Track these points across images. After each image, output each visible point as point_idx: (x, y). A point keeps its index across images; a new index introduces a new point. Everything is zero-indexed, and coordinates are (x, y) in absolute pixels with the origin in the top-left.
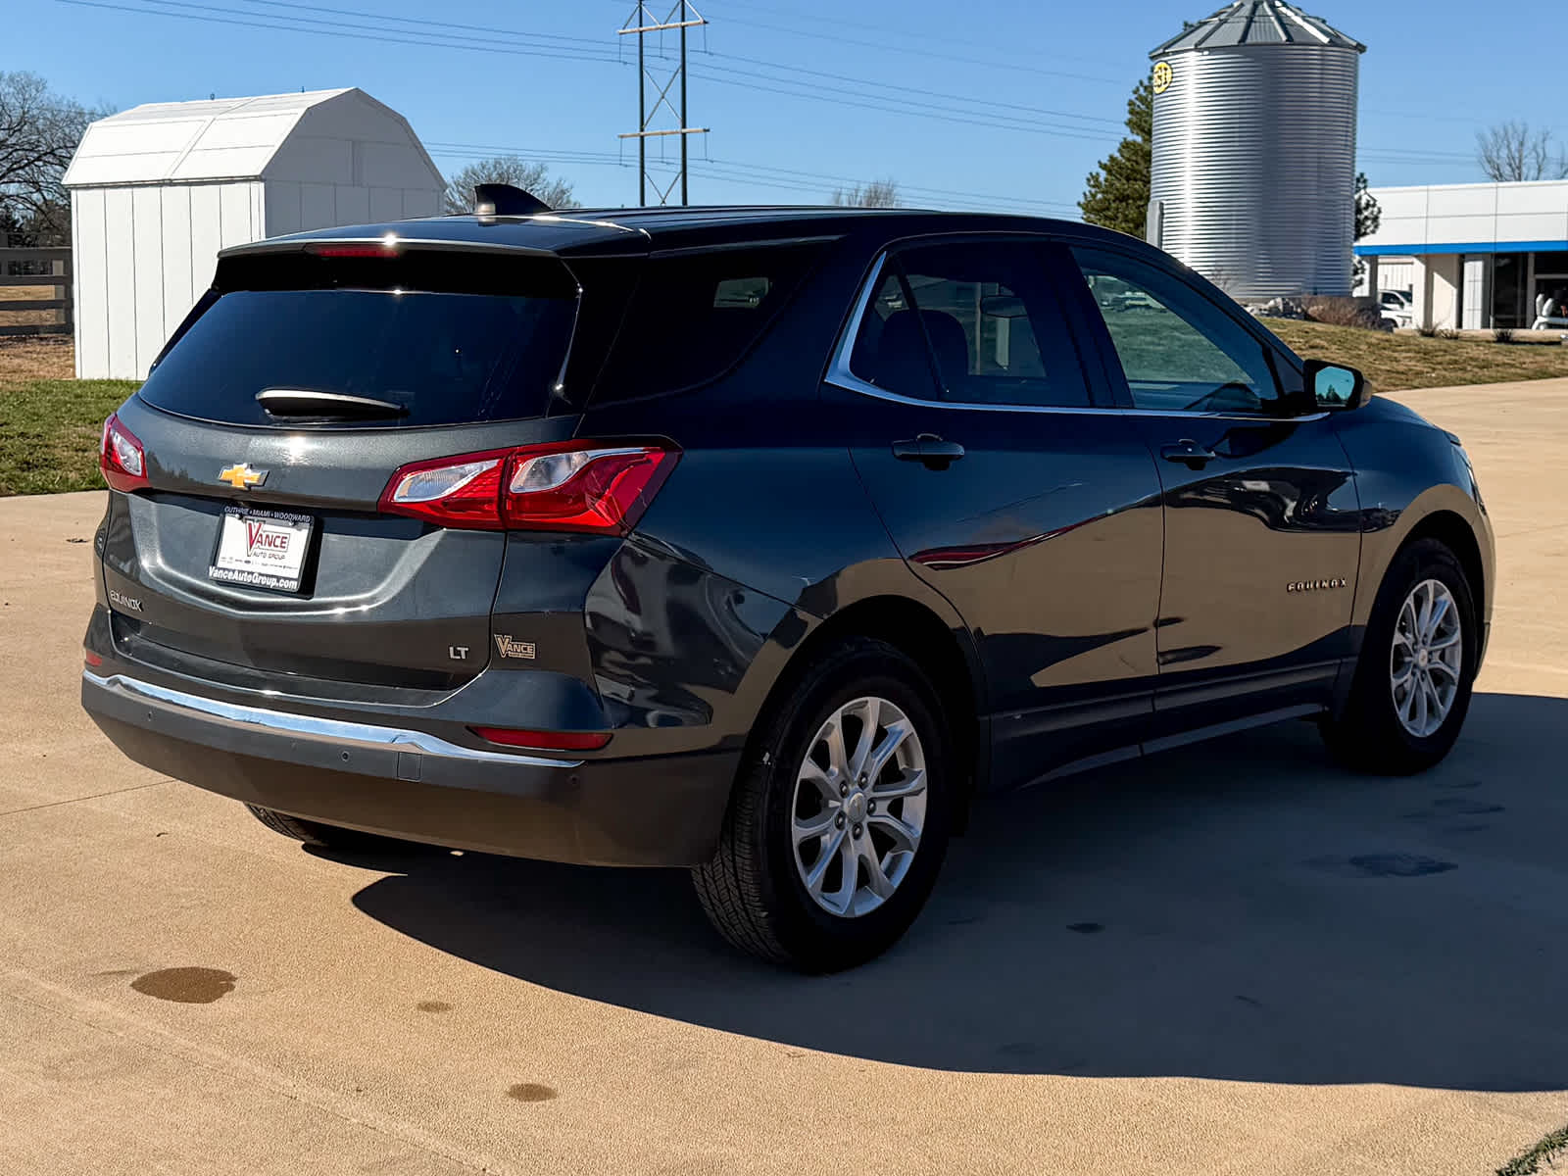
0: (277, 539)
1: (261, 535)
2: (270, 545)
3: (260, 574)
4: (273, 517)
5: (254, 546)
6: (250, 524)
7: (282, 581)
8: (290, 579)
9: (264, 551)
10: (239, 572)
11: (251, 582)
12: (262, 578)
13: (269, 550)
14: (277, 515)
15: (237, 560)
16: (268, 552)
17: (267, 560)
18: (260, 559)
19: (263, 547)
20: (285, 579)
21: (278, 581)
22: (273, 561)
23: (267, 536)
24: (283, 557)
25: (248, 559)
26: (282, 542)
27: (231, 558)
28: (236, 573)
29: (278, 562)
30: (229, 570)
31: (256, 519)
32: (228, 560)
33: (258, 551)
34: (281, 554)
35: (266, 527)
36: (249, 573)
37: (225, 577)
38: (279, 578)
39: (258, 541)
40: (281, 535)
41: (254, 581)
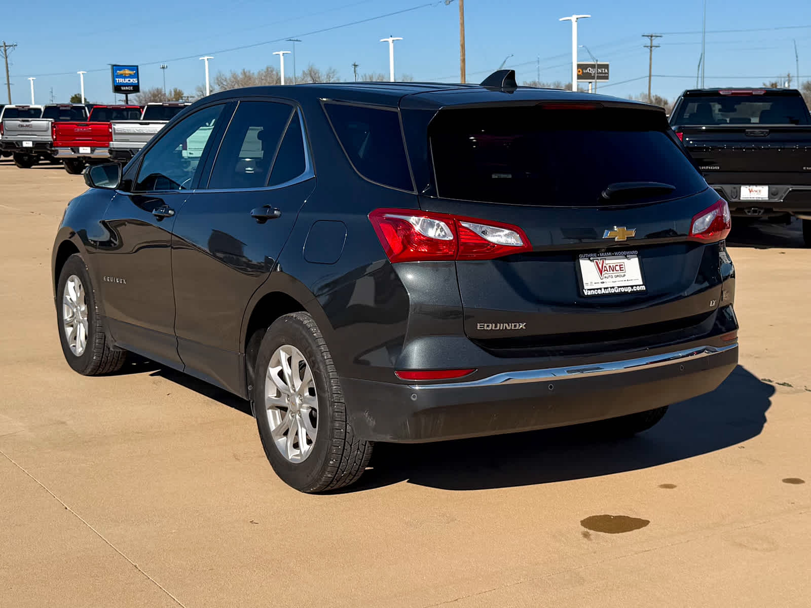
0: (617, 267)
1: (605, 267)
2: (613, 271)
3: (619, 287)
4: (614, 255)
5: (603, 273)
6: (597, 262)
7: (634, 287)
8: (639, 285)
9: (610, 275)
10: (605, 288)
11: (615, 292)
12: (620, 289)
13: (615, 273)
14: (616, 253)
15: (595, 283)
16: (613, 275)
17: (614, 279)
18: (610, 279)
19: (609, 272)
20: (636, 286)
21: (632, 288)
22: (618, 279)
23: (610, 266)
24: (624, 275)
25: (602, 281)
26: (620, 268)
27: (591, 283)
28: (603, 289)
29: (622, 279)
30: (597, 289)
31: (599, 258)
32: (590, 284)
33: (606, 275)
34: (622, 274)
35: (607, 262)
36: (611, 288)
37: (596, 293)
38: (632, 287)
39: (605, 270)
40: (619, 264)
41: (616, 291)
